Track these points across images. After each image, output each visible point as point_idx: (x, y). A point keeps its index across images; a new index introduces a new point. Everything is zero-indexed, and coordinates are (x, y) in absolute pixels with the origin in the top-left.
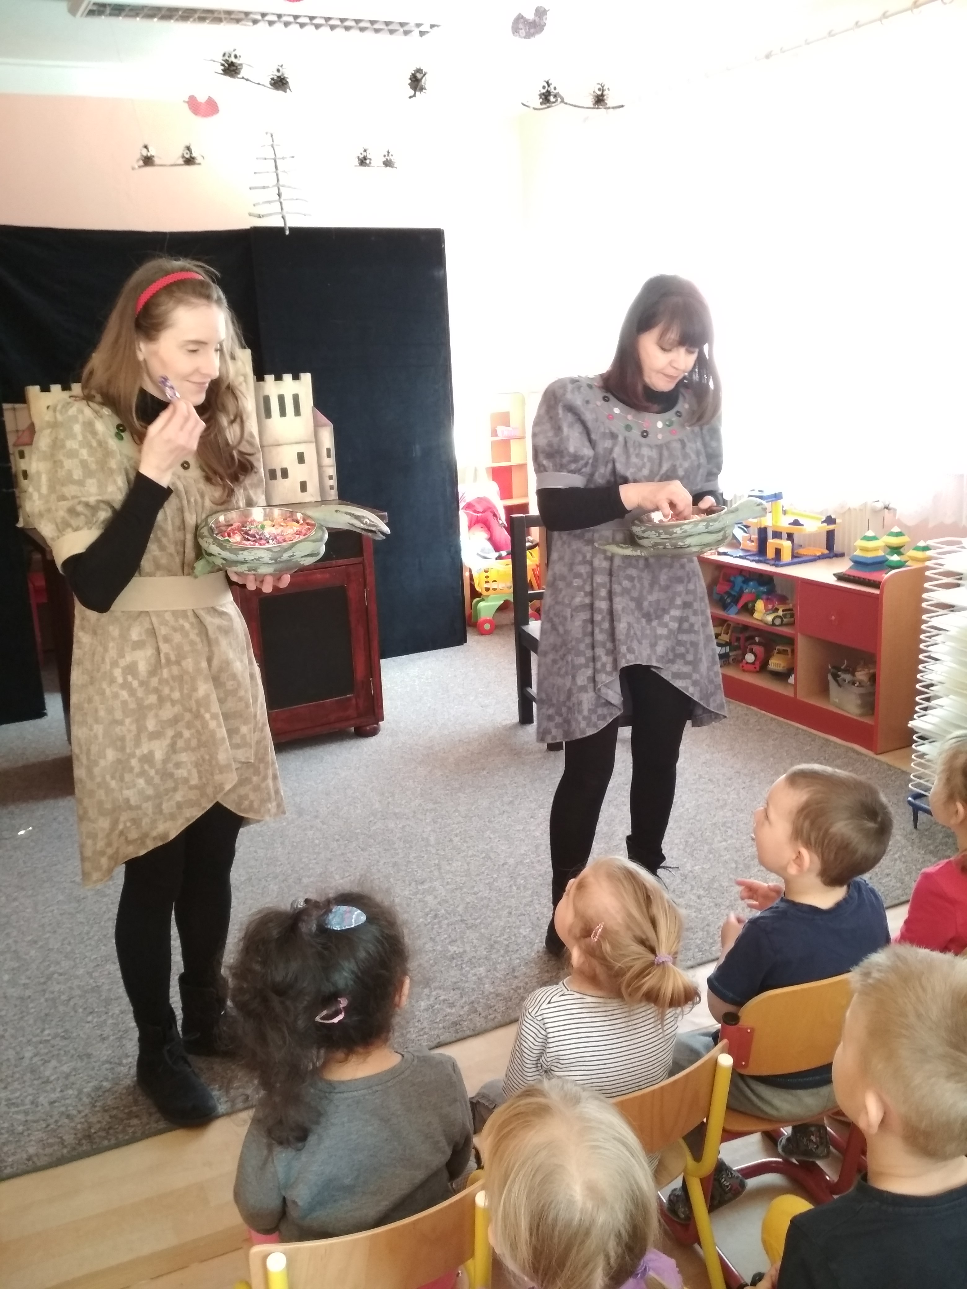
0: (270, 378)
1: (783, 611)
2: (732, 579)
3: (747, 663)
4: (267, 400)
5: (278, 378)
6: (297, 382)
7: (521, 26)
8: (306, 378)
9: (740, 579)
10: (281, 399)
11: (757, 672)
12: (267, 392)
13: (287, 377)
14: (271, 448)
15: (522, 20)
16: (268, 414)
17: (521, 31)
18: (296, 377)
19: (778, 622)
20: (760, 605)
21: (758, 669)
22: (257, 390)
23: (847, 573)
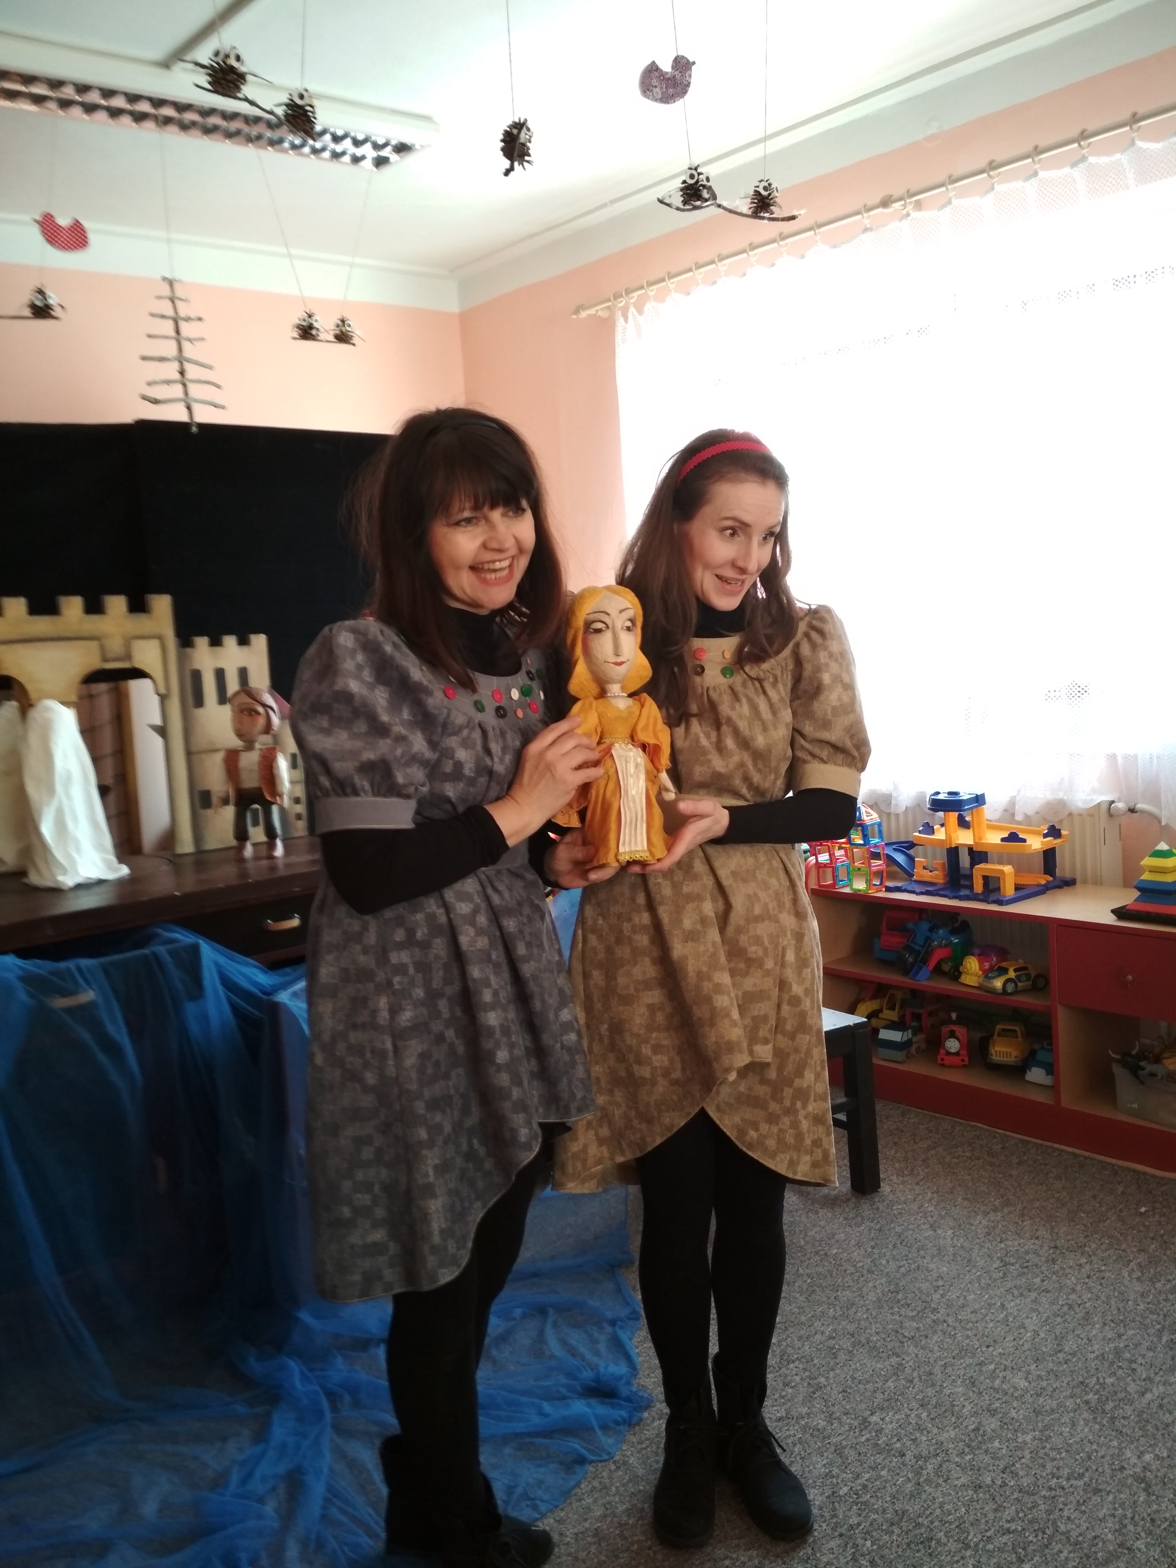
0: (202, 642)
1: (1015, 971)
2: (910, 925)
3: (948, 1053)
4: (197, 676)
5: (216, 642)
6: (245, 649)
7: (655, 82)
8: (260, 642)
9: (925, 926)
10: (220, 674)
11: (965, 1066)
12: (196, 666)
13: (230, 641)
14: (204, 756)
15: (657, 74)
16: (199, 701)
17: (655, 90)
18: (243, 641)
19: (1010, 988)
20: (972, 964)
21: (966, 1062)
22: (182, 661)
23: (1134, 908)
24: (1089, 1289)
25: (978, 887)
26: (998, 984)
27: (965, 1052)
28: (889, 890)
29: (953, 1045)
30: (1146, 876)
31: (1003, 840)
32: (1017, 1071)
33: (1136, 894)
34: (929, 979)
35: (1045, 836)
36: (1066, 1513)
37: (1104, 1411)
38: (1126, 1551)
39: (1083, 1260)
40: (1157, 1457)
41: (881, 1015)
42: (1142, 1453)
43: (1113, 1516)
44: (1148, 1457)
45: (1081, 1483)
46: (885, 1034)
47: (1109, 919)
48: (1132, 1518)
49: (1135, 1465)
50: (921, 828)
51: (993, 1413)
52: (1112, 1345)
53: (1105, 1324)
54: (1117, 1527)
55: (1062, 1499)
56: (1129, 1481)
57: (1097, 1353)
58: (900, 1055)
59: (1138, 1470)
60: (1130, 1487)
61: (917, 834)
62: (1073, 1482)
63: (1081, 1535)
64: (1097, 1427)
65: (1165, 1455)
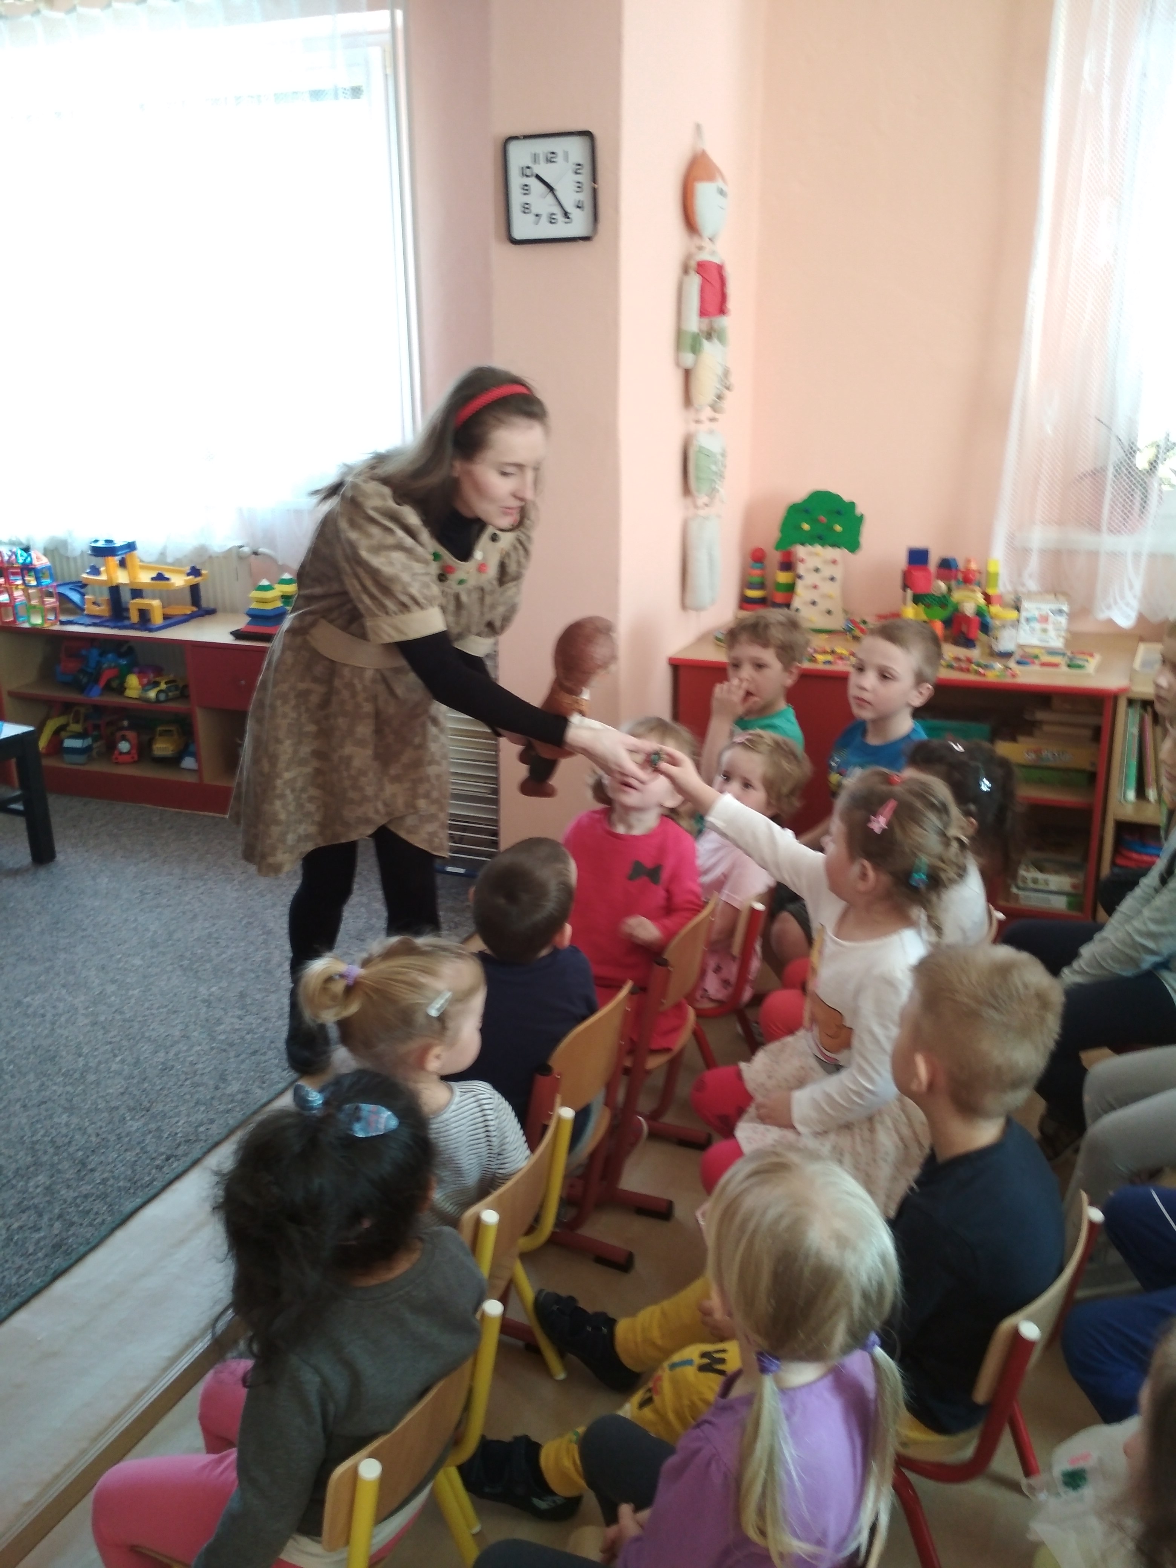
1: (166, 683)
2: (84, 652)
3: (121, 753)
9: (95, 652)
11: (135, 762)
19: (162, 697)
20: (133, 681)
21: (136, 758)
23: (246, 630)
24: (200, 901)
25: (135, 617)
26: (152, 694)
27: (134, 751)
28: (62, 623)
29: (124, 746)
30: (254, 606)
31: (153, 579)
32: (173, 762)
33: (248, 619)
34: (101, 694)
35: (188, 574)
36: (151, 1027)
37: (192, 969)
39: (200, 884)
40: (220, 988)
41: (68, 729)
42: (211, 987)
44: (213, 989)
45: (165, 1010)
46: (69, 743)
47: (229, 640)
49: (204, 994)
50: (88, 571)
51: (113, 981)
52: (207, 931)
53: (206, 920)
55: (150, 1021)
56: (198, 1003)
57: (196, 937)
58: (81, 759)
60: (198, 1006)
61: (85, 575)
62: (161, 1010)
63: (158, 1036)
64: (185, 978)
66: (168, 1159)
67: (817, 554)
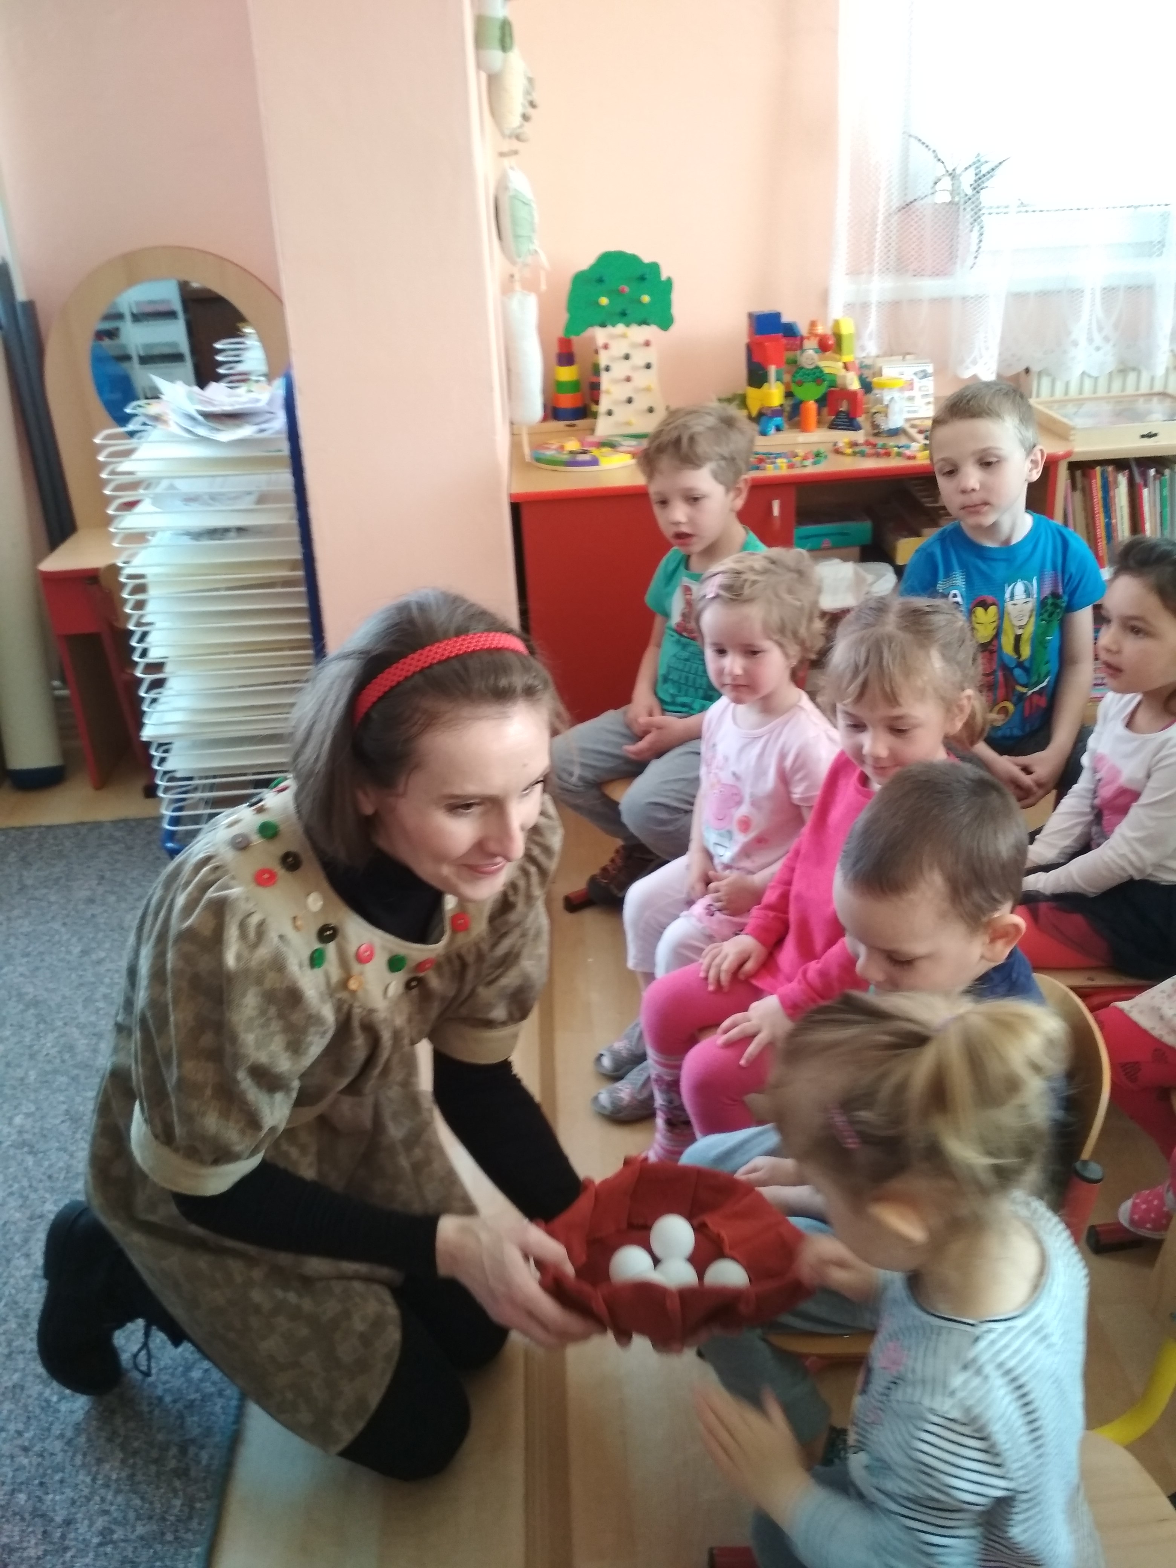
38: (39, 1220)
40: (28, 1115)
42: (11, 1119)
43: (11, 1194)
44: (18, 1120)
48: (30, 1186)
49: (9, 1135)
54: (20, 1202)
59: (14, 1137)
60: (14, 1157)
65: (33, 1108)
66: (183, 1450)
67: (624, 336)
